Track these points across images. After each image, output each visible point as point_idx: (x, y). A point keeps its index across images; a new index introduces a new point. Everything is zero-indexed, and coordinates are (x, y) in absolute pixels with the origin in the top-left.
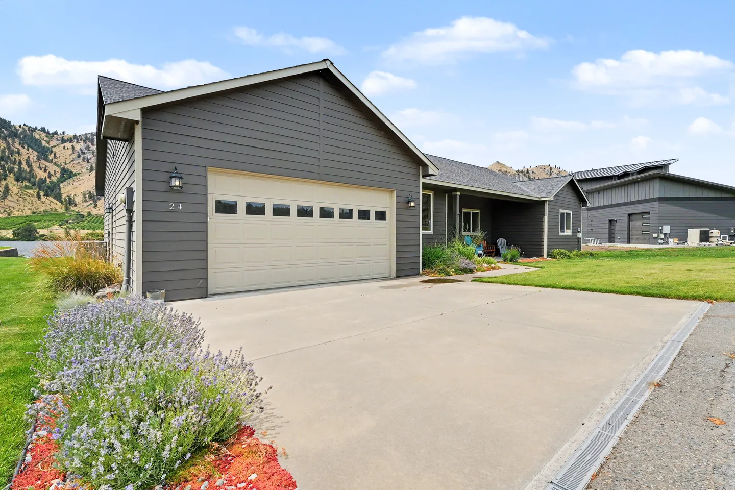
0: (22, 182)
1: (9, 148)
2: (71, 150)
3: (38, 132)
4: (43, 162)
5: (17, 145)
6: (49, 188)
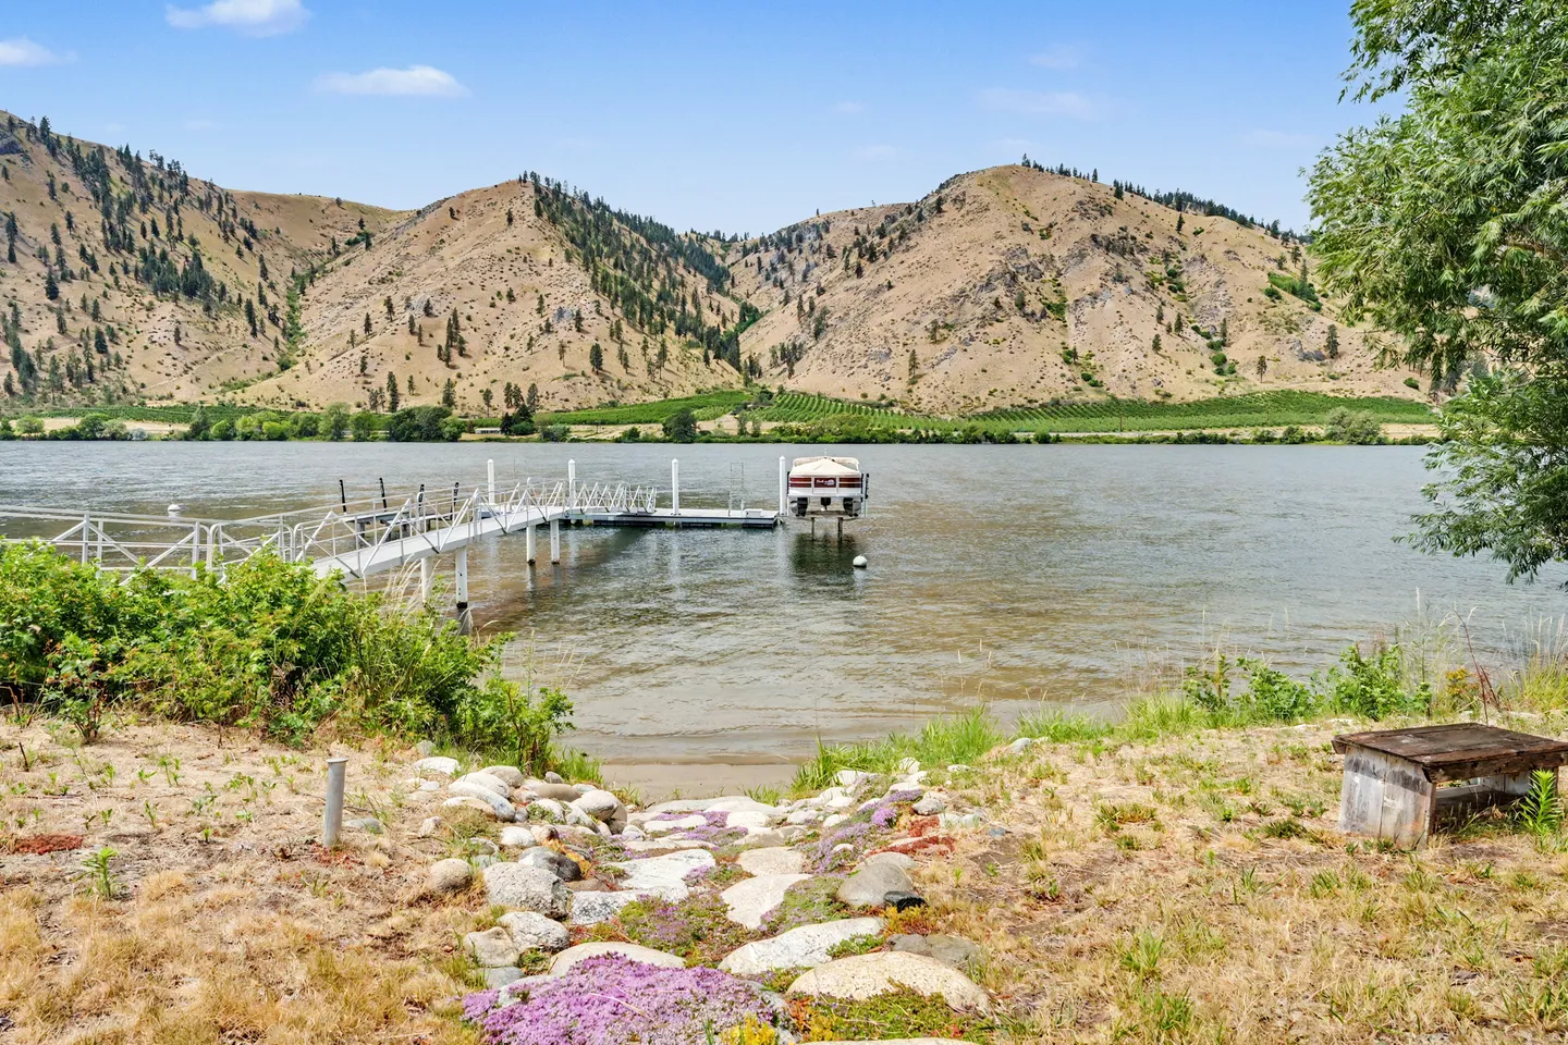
0: (685, 336)
1: (670, 275)
2: (756, 267)
3: (709, 241)
4: (716, 296)
5: (681, 270)
6: (722, 343)
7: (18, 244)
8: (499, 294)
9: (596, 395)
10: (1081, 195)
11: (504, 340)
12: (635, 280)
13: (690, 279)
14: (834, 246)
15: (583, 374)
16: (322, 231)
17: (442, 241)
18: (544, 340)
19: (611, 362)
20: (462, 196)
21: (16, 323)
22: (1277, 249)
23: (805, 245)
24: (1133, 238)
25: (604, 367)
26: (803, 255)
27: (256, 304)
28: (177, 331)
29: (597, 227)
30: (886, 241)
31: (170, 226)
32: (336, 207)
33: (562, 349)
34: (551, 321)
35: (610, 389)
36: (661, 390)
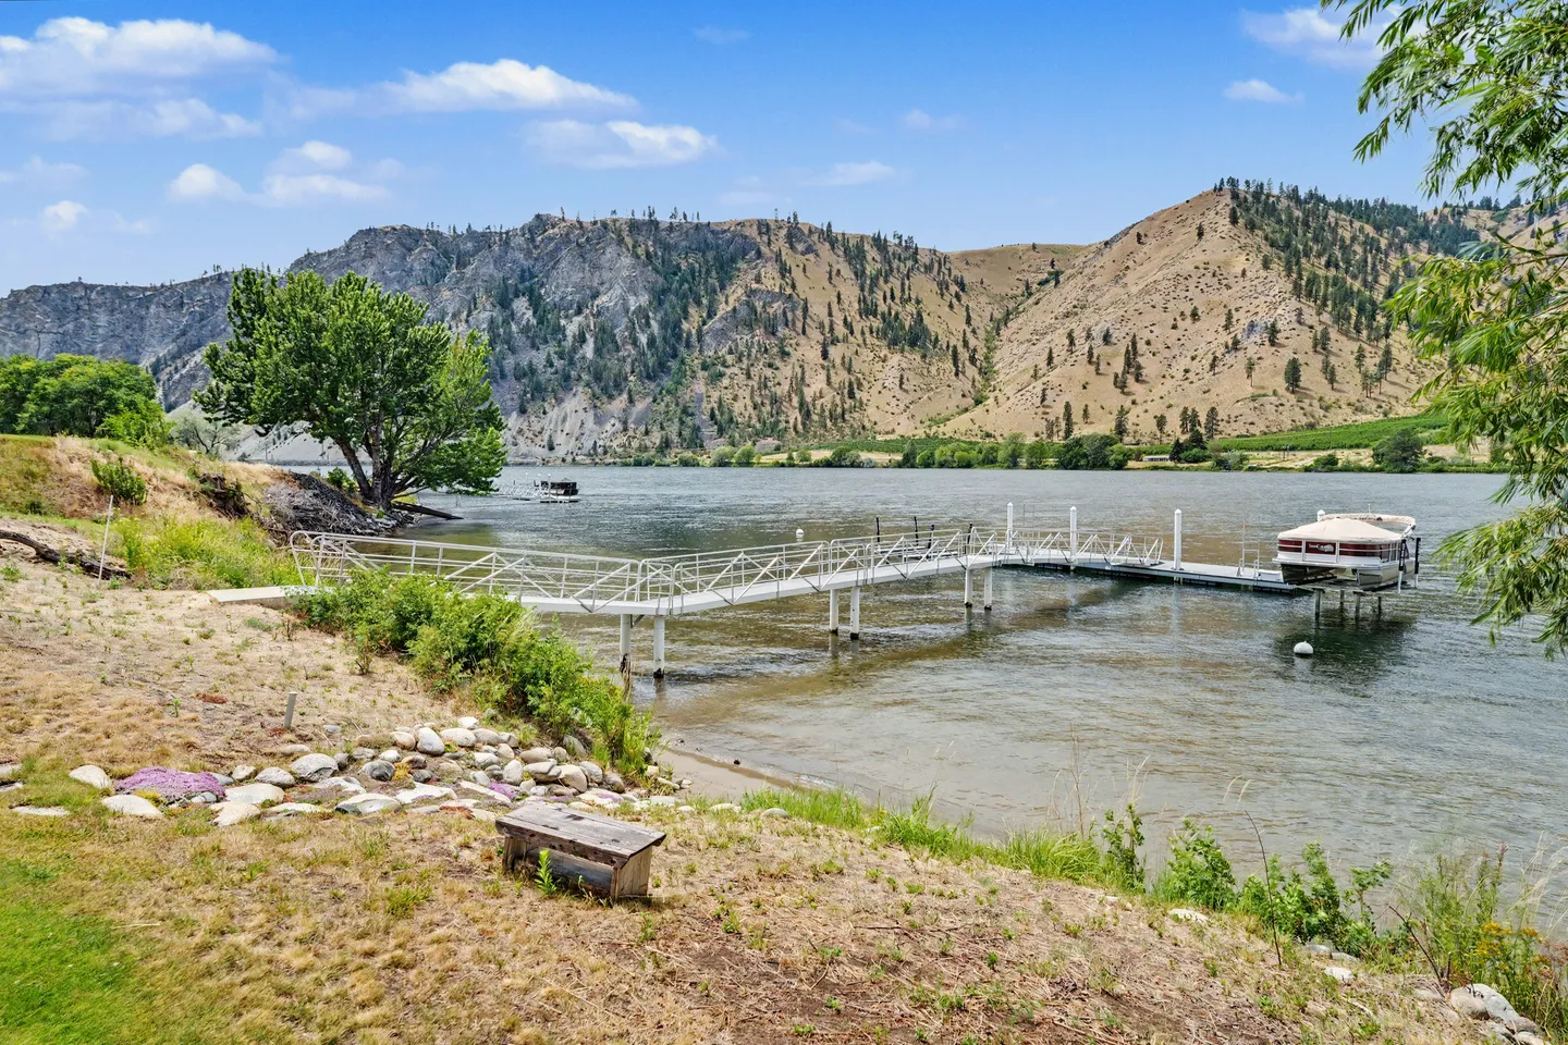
3: (1473, 213)
7: (808, 321)
8: (1182, 314)
9: (1290, 415)
11: (1185, 362)
12: (1354, 277)
15: (1275, 393)
16: (1019, 276)
17: (1128, 268)
18: (1229, 359)
19: (1311, 376)
20: (1151, 219)
21: (803, 379)
25: (1301, 384)
27: (960, 349)
28: (902, 377)
29: (1306, 224)
31: (903, 290)
32: (1032, 253)
33: (1250, 367)
34: (1239, 337)
35: (1308, 409)
36: (1380, 407)
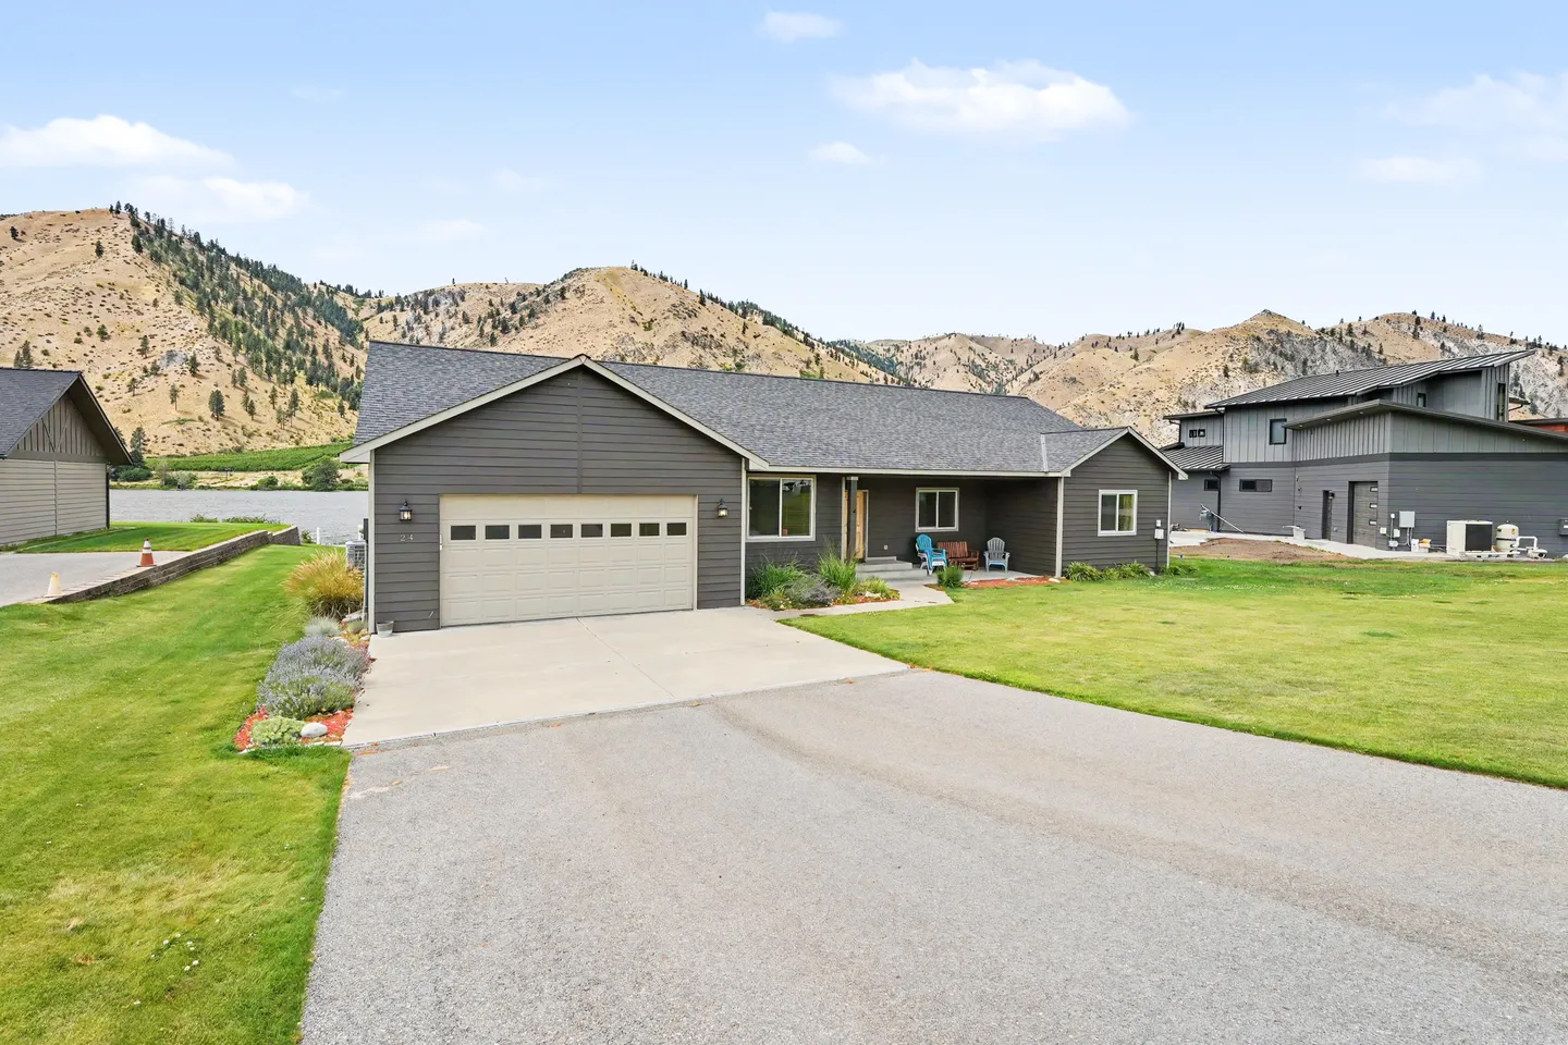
0: (317, 386)
1: (298, 324)
2: (392, 324)
3: (341, 293)
4: (349, 348)
5: (310, 321)
6: (357, 395)
8: (87, 329)
9: (216, 442)
10: (675, 300)
12: (259, 327)
13: (320, 330)
14: (468, 312)
15: (201, 419)
18: (150, 382)
19: (233, 405)
20: (28, 216)
22: (806, 353)
23: (442, 308)
24: (712, 336)
25: (225, 414)
26: (439, 318)
29: (211, 269)
30: (518, 316)
33: (174, 394)
34: (158, 363)
35: (234, 435)
36: (292, 437)
